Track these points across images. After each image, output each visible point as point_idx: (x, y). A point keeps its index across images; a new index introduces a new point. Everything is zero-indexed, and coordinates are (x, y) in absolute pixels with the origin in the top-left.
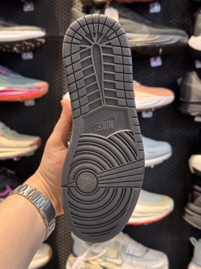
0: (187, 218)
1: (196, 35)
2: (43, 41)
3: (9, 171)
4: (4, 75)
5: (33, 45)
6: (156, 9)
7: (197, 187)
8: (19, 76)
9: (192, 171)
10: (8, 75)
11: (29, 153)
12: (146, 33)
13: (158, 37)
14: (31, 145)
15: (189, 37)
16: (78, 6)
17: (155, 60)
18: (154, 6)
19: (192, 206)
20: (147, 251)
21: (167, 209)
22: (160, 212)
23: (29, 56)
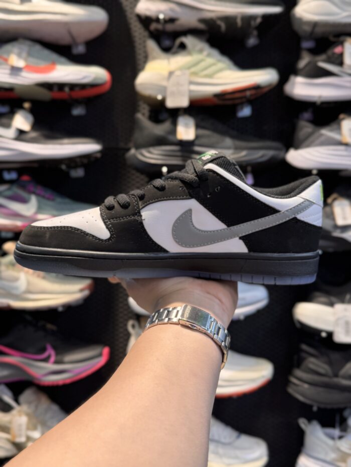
0: (291, 390)
1: (297, 147)
2: (99, 155)
3: (50, 326)
4: (48, 199)
5: (85, 161)
6: (246, 112)
7: (304, 347)
8: (67, 200)
9: (298, 326)
10: (53, 200)
11: (77, 301)
12: (228, 148)
13: (244, 153)
14: (81, 290)
15: (287, 150)
16: (144, 108)
18: (242, 108)
19: (298, 373)
20: (238, 437)
21: (263, 377)
22: (253, 380)
23: (79, 173)
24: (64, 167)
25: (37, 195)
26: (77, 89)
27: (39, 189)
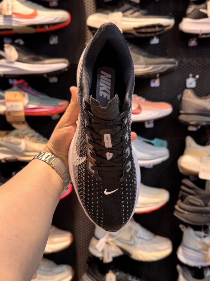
2: (66, 70)
4: (35, 96)
5: (58, 73)
8: (46, 97)
18: (153, 39)
23: (54, 80)
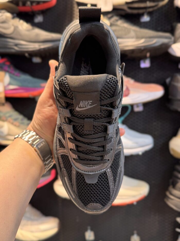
6: (146, 18)
12: (132, 38)
13: (143, 41)
17: (144, 62)
18: (143, 16)
24: (27, 55)
25: (10, 73)
26: (34, 4)
27: (11, 69)
